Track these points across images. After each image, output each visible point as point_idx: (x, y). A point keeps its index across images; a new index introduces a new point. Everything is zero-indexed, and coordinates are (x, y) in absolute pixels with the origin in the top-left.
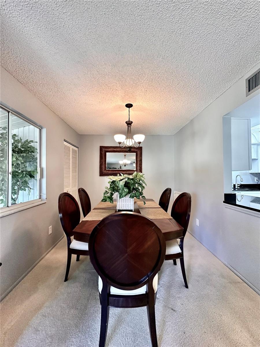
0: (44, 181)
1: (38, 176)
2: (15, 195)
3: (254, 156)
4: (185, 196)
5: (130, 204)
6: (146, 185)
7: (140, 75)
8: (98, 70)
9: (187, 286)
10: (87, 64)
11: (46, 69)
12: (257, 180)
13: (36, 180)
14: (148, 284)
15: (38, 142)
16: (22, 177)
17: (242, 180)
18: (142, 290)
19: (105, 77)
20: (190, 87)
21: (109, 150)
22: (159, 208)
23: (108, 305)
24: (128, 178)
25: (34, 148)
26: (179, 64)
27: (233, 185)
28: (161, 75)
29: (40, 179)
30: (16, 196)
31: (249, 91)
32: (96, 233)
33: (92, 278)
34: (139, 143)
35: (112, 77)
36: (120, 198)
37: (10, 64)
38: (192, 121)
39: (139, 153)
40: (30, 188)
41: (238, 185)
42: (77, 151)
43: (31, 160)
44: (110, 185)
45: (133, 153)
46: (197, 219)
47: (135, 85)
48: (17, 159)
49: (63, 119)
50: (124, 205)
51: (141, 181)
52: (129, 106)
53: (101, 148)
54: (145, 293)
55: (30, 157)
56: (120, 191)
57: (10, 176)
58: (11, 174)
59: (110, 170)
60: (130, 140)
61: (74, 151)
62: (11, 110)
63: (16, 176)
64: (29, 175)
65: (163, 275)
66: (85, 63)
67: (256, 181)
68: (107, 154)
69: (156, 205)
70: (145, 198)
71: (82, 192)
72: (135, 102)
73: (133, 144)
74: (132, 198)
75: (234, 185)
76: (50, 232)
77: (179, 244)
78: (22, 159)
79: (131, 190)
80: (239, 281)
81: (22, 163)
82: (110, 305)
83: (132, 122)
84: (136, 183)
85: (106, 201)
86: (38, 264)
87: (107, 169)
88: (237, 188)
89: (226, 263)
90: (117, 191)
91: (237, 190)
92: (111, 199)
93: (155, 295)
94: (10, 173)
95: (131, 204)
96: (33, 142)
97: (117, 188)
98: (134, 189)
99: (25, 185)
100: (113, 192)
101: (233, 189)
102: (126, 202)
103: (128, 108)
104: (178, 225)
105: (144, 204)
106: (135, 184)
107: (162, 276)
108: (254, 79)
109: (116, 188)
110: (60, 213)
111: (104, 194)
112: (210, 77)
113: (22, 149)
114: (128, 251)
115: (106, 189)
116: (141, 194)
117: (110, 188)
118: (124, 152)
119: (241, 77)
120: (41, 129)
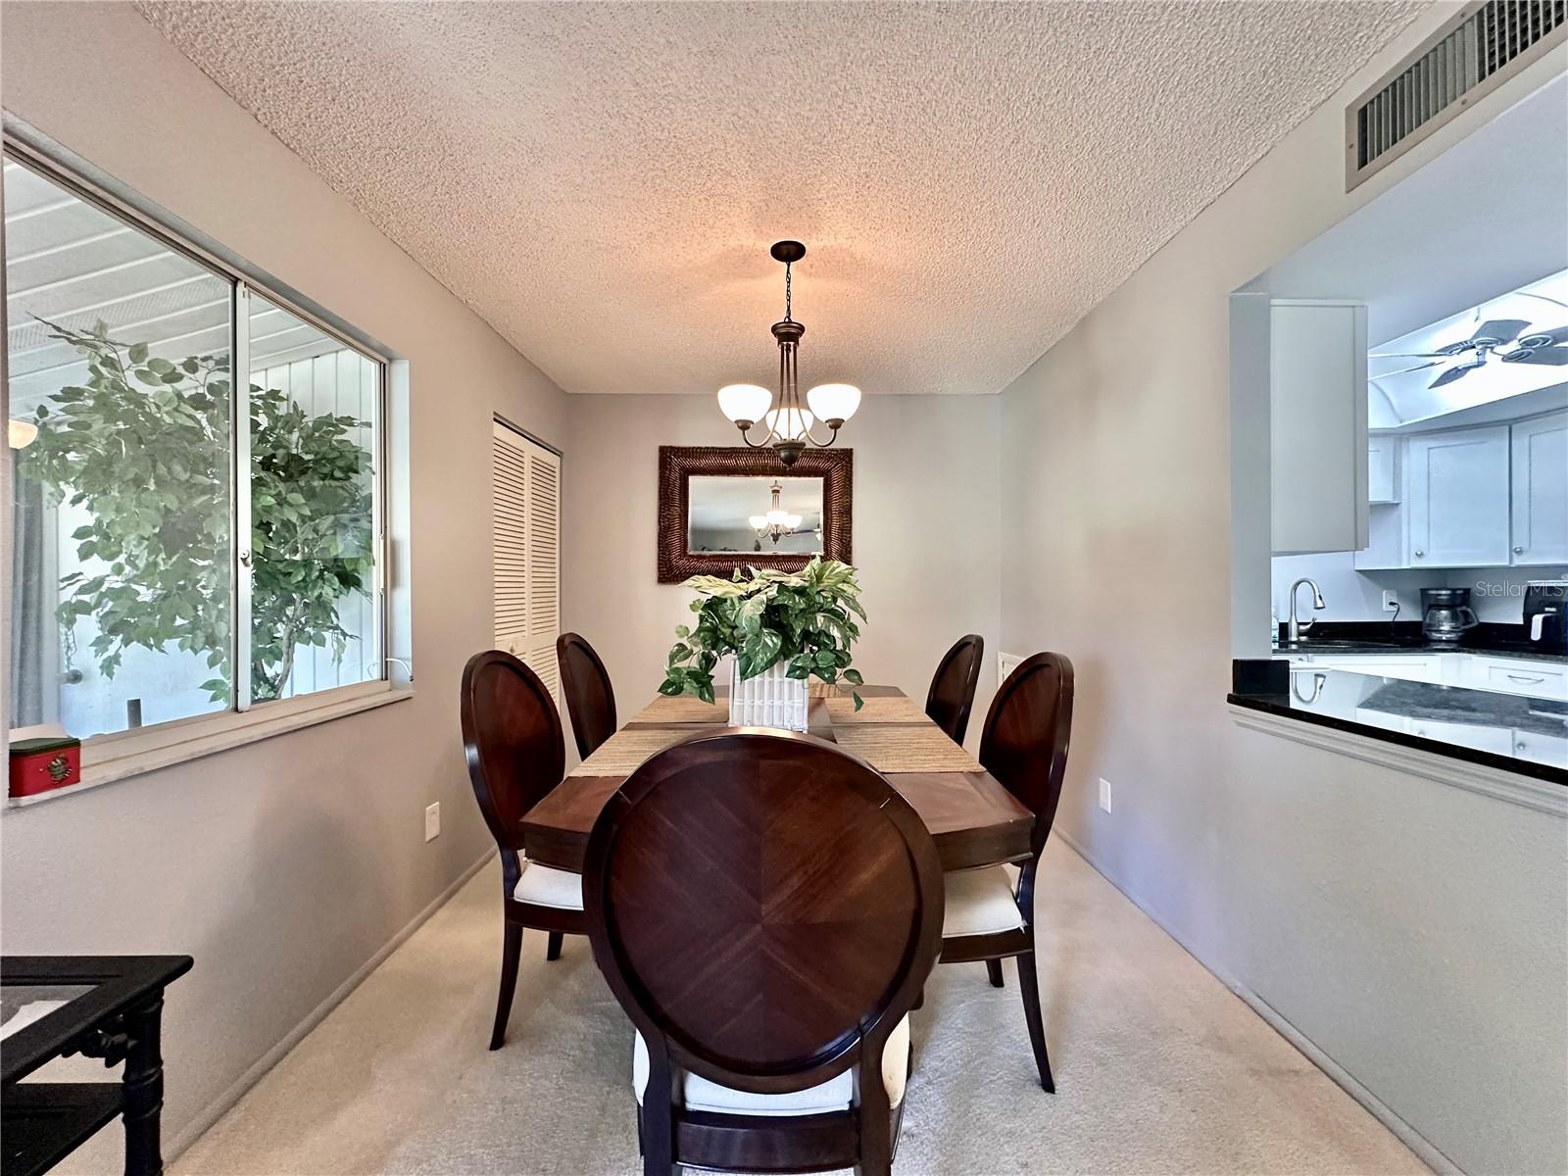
0: (403, 598)
1: (374, 578)
2: (277, 662)
3: (1378, 490)
4: (1046, 670)
5: (792, 707)
6: (865, 619)
7: (837, 95)
8: (639, 77)
9: (1048, 1085)
10: (587, 47)
11: (399, 74)
12: (1392, 604)
13: (369, 595)
14: (858, 1066)
15: (373, 425)
16: (304, 580)
17: (1320, 604)
18: (835, 1094)
19: (670, 110)
20: (1075, 152)
21: (703, 463)
22: (926, 724)
23: (675, 1158)
24: (782, 587)
25: (356, 451)
26: (1020, 37)
27: (1275, 625)
28: (935, 93)
29: (385, 589)
30: (278, 667)
31: (1363, 163)
32: (615, 827)
33: (613, 1036)
34: (831, 427)
35: (702, 112)
36: (744, 675)
37: (233, 52)
38: (1084, 325)
39: (836, 476)
40: (344, 635)
41: (1302, 627)
42: (557, 470)
43: (346, 505)
44: (701, 616)
45: (809, 476)
46: (1101, 780)
47: (811, 148)
48: (282, 501)
49: (487, 319)
50: (761, 708)
51: (840, 602)
52: (788, 252)
53: (666, 454)
54: (846, 1107)
55: (340, 491)
56: (744, 645)
57: (246, 574)
58: (246, 565)
59: (704, 557)
60: (794, 411)
61: (541, 470)
62: (246, 273)
63: (281, 577)
64: (338, 575)
65: (937, 1029)
66: (576, 43)
67: (1385, 607)
68: (693, 480)
69: (909, 713)
70: (860, 677)
71: (576, 653)
72: (814, 235)
73: (808, 430)
74: (798, 678)
75: (1284, 628)
76: (432, 830)
77: (1015, 891)
78: (304, 501)
79: (797, 640)
80: (1298, 1067)
81: (303, 519)
82: (684, 1158)
83: (802, 329)
84: (819, 611)
85: (678, 691)
86: (378, 971)
87: (691, 553)
88: (1294, 638)
89: (1239, 984)
90: (732, 647)
91: (1294, 647)
92: (702, 680)
93: (894, 1116)
94: (244, 560)
95: (796, 705)
96: (352, 425)
97: (732, 633)
98: (806, 635)
99: (317, 618)
100: (714, 653)
101: (1276, 646)
102: (771, 696)
103: (785, 264)
104: (1010, 799)
105: (858, 708)
106: (814, 613)
107: (932, 1036)
108: (1387, 103)
109: (727, 631)
110: (467, 741)
111: (672, 658)
112: (1172, 100)
113: (307, 457)
114: (763, 914)
115: (682, 636)
116: (842, 659)
117: (700, 630)
118: (771, 475)
119: (1323, 97)
120: (385, 361)
